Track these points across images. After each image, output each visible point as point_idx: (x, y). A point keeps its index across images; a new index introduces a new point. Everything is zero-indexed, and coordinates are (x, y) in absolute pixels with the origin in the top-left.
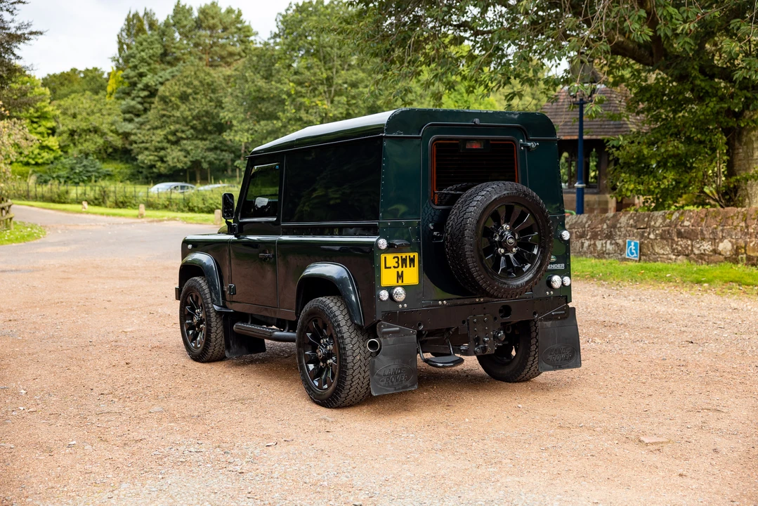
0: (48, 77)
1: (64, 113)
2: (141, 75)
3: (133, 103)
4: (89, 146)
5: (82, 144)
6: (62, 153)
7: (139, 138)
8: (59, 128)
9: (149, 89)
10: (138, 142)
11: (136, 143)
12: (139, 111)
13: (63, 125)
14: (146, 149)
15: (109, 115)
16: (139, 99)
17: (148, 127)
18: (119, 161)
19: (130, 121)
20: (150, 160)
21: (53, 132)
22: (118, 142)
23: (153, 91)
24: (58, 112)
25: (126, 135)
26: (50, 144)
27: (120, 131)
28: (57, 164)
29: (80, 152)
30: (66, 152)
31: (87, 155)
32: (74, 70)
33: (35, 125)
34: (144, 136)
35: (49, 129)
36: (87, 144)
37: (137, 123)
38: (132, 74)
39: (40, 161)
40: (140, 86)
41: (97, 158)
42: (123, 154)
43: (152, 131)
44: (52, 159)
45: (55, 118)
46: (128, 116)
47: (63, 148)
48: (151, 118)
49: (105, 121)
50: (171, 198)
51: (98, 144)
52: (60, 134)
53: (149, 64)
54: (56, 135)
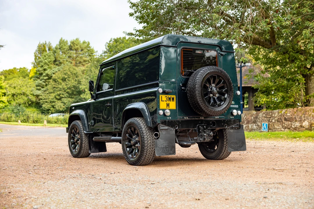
0: (3, 71)
1: (10, 86)
2: (45, 70)
3: (41, 82)
4: (21, 101)
5: (17, 100)
6: (8, 104)
7: (43, 97)
8: (7, 93)
9: (48, 76)
10: (43, 99)
11: (42, 99)
12: (43, 85)
13: (9, 91)
14: (46, 102)
15: (30, 87)
16: (44, 80)
17: (47, 92)
18: (34, 107)
19: (39, 90)
20: (48, 107)
21: (5, 94)
22: (34, 99)
23: (50, 77)
24: (7, 86)
25: (37, 96)
26: (3, 100)
27: (35, 94)
28: (6, 109)
29: (17, 103)
30: (10, 104)
31: (20, 105)
32: (15, 68)
34: (45, 96)
35: (3, 93)
36: (20, 100)
37: (43, 91)
38: (41, 69)
40: (44, 74)
41: (24, 106)
42: (37, 105)
43: (49, 94)
44: (4, 107)
45: (6, 88)
46: (38, 88)
47: (9, 102)
48: (49, 88)
49: (28, 90)
50: (58, 119)
51: (25, 100)
52: (8, 96)
53: (48, 65)
54: (6, 96)
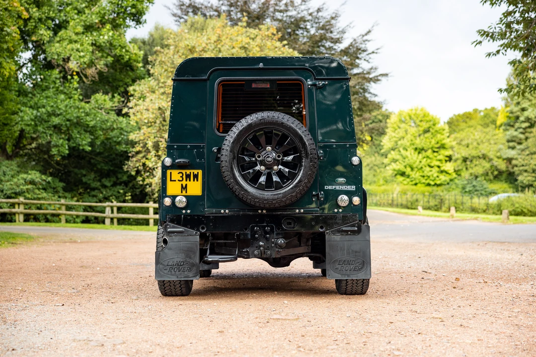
0: (454, 117)
1: (459, 144)
2: (523, 110)
3: (515, 133)
4: (479, 170)
5: (472, 168)
6: (456, 176)
7: (520, 162)
8: (454, 155)
9: (530, 121)
10: (519, 166)
11: (517, 166)
12: (521, 139)
13: (458, 153)
14: (526, 171)
15: (495, 144)
16: (521, 130)
17: (527, 152)
18: (504, 182)
19: (513, 148)
20: (529, 181)
21: (450, 158)
22: (502, 166)
23: (533, 122)
24: (454, 143)
25: (509, 160)
26: (446, 169)
27: (505, 157)
28: (452, 184)
29: (471, 174)
30: (459, 175)
31: (476, 177)
32: (476, 111)
33: (436, 154)
34: (524, 160)
35: (447, 157)
36: (477, 168)
37: (519, 149)
38: (516, 109)
39: (438, 182)
40: (522, 119)
41: (485, 179)
42: (509, 177)
43: (530, 156)
44: (448, 181)
45: (452, 148)
46: (511, 144)
47: (457, 172)
48: (530, 145)
49: (492, 149)
50: (488, 204)
51: (485, 168)
52: (456, 160)
53: (530, 101)
54: (452, 161)
